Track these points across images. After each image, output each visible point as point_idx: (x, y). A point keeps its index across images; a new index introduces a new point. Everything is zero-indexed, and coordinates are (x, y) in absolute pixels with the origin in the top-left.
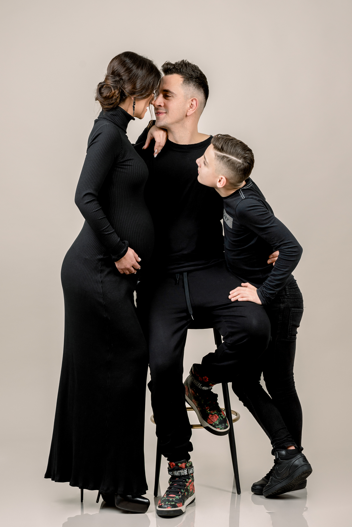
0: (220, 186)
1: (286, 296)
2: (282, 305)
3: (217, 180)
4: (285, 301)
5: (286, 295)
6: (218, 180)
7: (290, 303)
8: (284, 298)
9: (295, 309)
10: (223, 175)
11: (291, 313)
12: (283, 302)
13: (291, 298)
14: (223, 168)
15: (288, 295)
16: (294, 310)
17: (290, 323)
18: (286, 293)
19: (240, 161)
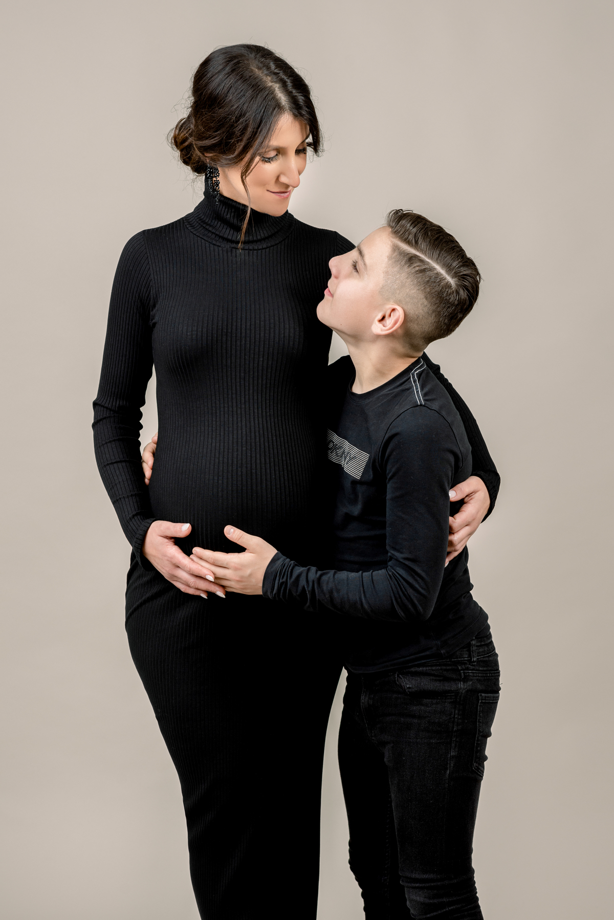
0: (382, 330)
1: (470, 664)
2: (464, 685)
3: (376, 316)
4: (469, 676)
5: (470, 661)
6: (380, 317)
7: (477, 680)
8: (468, 669)
9: (486, 695)
10: (399, 302)
11: (480, 706)
12: (466, 679)
13: (481, 669)
14: (407, 284)
15: (474, 662)
16: (486, 697)
17: (479, 730)
18: (470, 656)
19: (451, 281)
